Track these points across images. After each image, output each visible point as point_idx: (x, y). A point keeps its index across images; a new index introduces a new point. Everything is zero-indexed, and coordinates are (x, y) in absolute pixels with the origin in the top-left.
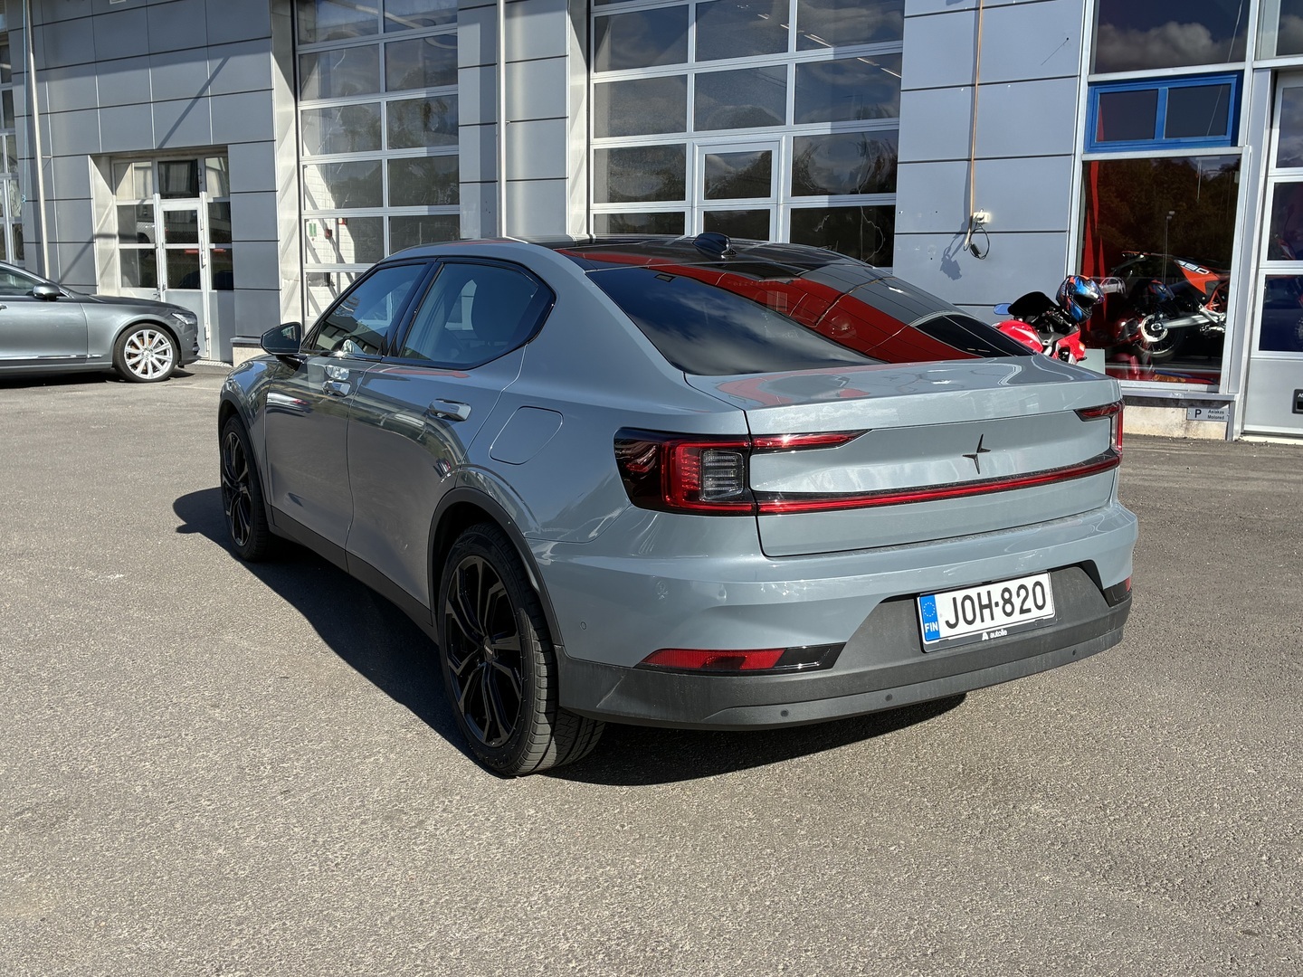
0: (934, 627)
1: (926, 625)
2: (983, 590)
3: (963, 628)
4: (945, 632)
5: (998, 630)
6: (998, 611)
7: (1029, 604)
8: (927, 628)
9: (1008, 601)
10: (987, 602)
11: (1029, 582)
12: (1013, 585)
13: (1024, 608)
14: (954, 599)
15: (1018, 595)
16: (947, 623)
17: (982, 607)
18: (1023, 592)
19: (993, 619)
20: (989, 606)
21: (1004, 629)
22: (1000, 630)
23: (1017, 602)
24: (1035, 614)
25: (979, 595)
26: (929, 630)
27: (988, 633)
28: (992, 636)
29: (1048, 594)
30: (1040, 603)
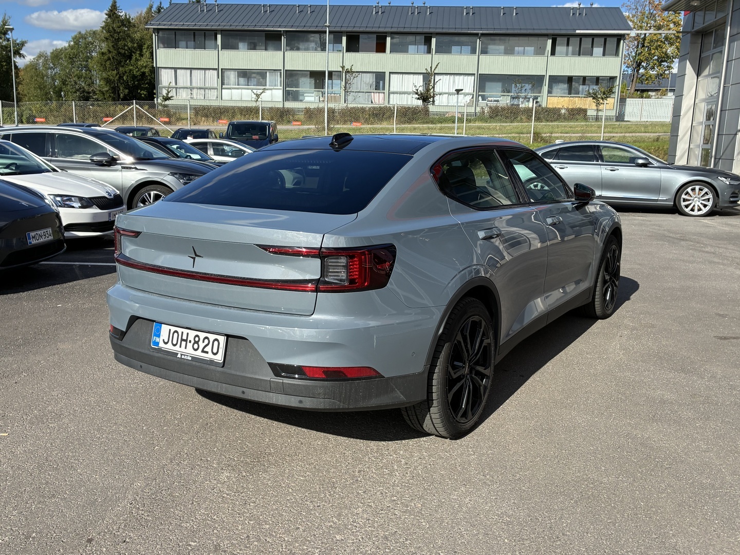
0: (157, 340)
1: (154, 337)
2: (186, 331)
3: (169, 347)
4: (162, 345)
5: (187, 356)
6: (190, 345)
7: (208, 349)
8: (154, 339)
9: (197, 342)
10: (185, 339)
11: (212, 337)
12: (202, 335)
13: (205, 350)
14: (170, 330)
15: (203, 342)
16: (164, 340)
17: (182, 340)
18: (206, 341)
19: (186, 348)
20: (186, 341)
21: (190, 356)
23: (202, 345)
24: (210, 356)
25: (182, 332)
27: (182, 355)
28: (183, 357)
29: (221, 348)
30: (215, 351)
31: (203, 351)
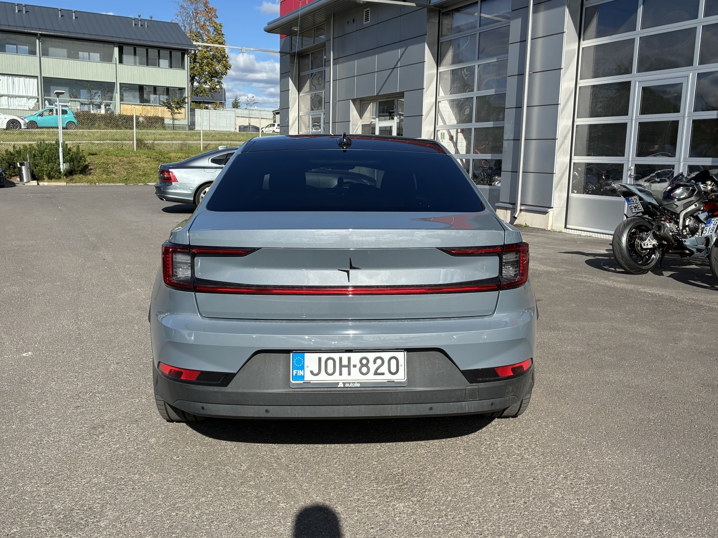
0: (300, 373)
1: (294, 371)
2: (345, 356)
3: (323, 378)
4: (308, 377)
5: (353, 383)
6: (355, 371)
7: (384, 369)
8: (295, 373)
9: (366, 365)
10: (347, 364)
11: (386, 356)
12: (371, 356)
13: (379, 372)
14: (320, 359)
15: (375, 363)
16: (312, 372)
17: (341, 366)
18: (379, 362)
19: (349, 374)
20: (348, 366)
21: (358, 383)
22: (355, 383)
23: (373, 367)
24: (388, 377)
25: (341, 359)
26: (296, 374)
27: (344, 384)
28: (347, 385)
29: (401, 365)
30: (393, 370)
31: (376, 373)
